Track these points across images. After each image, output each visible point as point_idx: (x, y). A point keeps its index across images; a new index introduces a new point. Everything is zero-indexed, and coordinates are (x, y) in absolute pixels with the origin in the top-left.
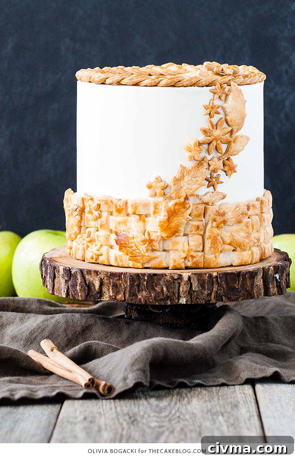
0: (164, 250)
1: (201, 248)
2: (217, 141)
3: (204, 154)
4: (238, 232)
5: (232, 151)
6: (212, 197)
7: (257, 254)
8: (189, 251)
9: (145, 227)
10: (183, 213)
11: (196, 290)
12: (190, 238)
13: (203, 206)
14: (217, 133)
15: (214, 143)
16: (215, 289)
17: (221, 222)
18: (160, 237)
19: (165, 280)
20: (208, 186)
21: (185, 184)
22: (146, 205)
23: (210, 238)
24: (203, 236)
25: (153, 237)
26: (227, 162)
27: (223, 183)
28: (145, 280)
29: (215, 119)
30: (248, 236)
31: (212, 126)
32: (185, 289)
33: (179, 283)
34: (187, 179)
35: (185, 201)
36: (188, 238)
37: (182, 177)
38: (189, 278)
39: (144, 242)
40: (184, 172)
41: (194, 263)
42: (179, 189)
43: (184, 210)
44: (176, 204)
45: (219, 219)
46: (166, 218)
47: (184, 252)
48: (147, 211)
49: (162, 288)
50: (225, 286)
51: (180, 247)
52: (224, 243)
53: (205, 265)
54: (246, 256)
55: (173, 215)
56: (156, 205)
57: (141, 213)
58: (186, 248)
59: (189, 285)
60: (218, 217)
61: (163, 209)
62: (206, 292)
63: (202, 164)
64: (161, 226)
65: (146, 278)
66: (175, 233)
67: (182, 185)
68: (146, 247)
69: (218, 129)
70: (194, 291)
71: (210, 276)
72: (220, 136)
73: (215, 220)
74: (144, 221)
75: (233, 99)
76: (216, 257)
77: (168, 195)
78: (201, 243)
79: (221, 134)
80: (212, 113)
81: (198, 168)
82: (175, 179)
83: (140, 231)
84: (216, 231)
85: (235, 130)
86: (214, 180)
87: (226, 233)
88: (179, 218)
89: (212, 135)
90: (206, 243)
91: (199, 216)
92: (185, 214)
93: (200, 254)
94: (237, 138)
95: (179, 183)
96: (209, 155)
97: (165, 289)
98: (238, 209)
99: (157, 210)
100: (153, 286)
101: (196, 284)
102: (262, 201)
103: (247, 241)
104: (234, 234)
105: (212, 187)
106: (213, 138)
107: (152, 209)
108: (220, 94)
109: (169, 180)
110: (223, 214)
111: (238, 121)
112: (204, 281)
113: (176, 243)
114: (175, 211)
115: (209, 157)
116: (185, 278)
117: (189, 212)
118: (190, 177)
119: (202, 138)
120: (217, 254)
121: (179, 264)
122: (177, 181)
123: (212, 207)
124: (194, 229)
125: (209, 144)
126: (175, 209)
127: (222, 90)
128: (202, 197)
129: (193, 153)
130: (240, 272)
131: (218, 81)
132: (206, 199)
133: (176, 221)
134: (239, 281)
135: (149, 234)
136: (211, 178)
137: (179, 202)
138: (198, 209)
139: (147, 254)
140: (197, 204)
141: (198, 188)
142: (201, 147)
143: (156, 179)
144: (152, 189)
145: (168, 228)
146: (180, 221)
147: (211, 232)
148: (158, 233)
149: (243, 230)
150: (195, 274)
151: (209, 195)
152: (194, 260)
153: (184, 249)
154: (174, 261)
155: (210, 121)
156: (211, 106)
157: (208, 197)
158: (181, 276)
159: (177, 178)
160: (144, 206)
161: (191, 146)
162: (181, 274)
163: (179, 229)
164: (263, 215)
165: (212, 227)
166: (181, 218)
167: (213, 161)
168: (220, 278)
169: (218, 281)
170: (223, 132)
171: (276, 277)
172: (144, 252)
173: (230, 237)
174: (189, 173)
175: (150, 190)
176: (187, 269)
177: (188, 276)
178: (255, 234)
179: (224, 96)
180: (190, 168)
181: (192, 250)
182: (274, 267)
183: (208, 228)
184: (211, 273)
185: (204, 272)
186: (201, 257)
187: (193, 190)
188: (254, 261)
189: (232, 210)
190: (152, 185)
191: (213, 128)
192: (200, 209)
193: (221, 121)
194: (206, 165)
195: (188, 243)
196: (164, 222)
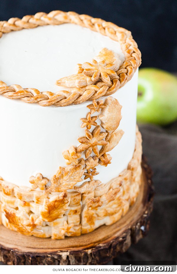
0: (47, 225)
1: (79, 223)
2: (93, 147)
3: (83, 156)
4: (111, 206)
5: (107, 150)
6: (88, 188)
7: (126, 208)
8: (68, 229)
9: (30, 208)
10: (62, 207)
11: (73, 264)
12: (69, 218)
13: (79, 197)
14: (93, 140)
15: (91, 149)
16: (90, 261)
17: (96, 207)
18: (42, 222)
19: (47, 261)
20: (85, 178)
21: (63, 182)
22: (30, 196)
23: (86, 217)
24: (81, 216)
25: (36, 222)
26: (103, 159)
27: (98, 173)
29: (91, 130)
30: (119, 206)
31: (89, 136)
33: (59, 262)
34: (65, 178)
35: (63, 199)
36: (67, 217)
37: (62, 176)
38: (68, 257)
39: (29, 225)
40: (63, 173)
41: (72, 235)
42: (59, 186)
43: (63, 204)
44: (56, 201)
46: (47, 211)
47: (64, 229)
48: (31, 199)
50: (98, 259)
51: (60, 226)
52: (98, 216)
53: (83, 233)
54: (117, 217)
55: (53, 209)
56: (39, 198)
57: (25, 201)
58: (66, 226)
59: (68, 262)
60: (93, 204)
61: (44, 204)
62: (82, 264)
63: (79, 166)
64: (43, 215)
65: (30, 258)
66: (57, 217)
67: (61, 183)
68: (31, 229)
69: (94, 137)
71: (86, 254)
73: (91, 206)
74: (29, 205)
75: (109, 112)
76: (91, 227)
77: (49, 189)
79: (97, 141)
80: (88, 126)
82: (55, 178)
83: (25, 213)
84: (92, 212)
85: (110, 133)
86: (90, 174)
87: (100, 211)
88: (59, 210)
89: (89, 143)
90: (83, 220)
91: (77, 203)
92: (64, 207)
93: (77, 228)
94: (112, 137)
95: (59, 181)
96: (86, 158)
99: (39, 202)
101: (73, 260)
102: (133, 168)
104: (107, 209)
105: (88, 179)
106: (90, 145)
107: (35, 201)
108: (97, 109)
109: (51, 177)
110: (98, 201)
111: (113, 126)
112: (80, 257)
113: (55, 224)
114: (55, 206)
116: (64, 255)
117: (68, 204)
118: (68, 177)
119: (81, 146)
120: (92, 225)
121: (60, 237)
122: (57, 179)
123: (88, 195)
124: (72, 213)
125: (87, 149)
126: (54, 205)
127: (99, 106)
128: (80, 189)
129: (71, 161)
130: (111, 245)
131: (96, 96)
132: (82, 190)
133: (56, 213)
134: (110, 251)
135: (33, 220)
136: (87, 172)
137: (58, 199)
138: (75, 200)
139: (32, 232)
140: (74, 196)
141: (76, 183)
142: (78, 154)
143: (38, 178)
144: (35, 184)
145: (50, 216)
146: (60, 212)
147: (88, 213)
148: (41, 217)
149: (115, 203)
150: (72, 254)
151: (85, 186)
152: (72, 233)
153: (63, 227)
154: (56, 235)
155: (87, 133)
156: (88, 120)
157: (84, 188)
158: (60, 256)
159: (57, 177)
160: (28, 197)
161: (69, 155)
162: (61, 254)
163: (59, 217)
164: (133, 177)
165: (88, 210)
166: (60, 210)
167: (89, 162)
168: (94, 255)
169: (92, 257)
170: (98, 139)
171: (142, 230)
172: (30, 231)
173: (104, 213)
174: (67, 174)
175: (33, 185)
176: (66, 237)
177: (66, 256)
178: (126, 197)
179: (100, 109)
180: (69, 170)
181: (70, 228)
182: (141, 222)
183: (85, 209)
184: (86, 251)
185: (80, 249)
186: (79, 230)
187: (72, 185)
188: (124, 214)
189: (106, 192)
190: (34, 182)
191: (90, 138)
192: (78, 200)
193: (98, 130)
194: (83, 166)
195: (67, 222)
196: (45, 213)
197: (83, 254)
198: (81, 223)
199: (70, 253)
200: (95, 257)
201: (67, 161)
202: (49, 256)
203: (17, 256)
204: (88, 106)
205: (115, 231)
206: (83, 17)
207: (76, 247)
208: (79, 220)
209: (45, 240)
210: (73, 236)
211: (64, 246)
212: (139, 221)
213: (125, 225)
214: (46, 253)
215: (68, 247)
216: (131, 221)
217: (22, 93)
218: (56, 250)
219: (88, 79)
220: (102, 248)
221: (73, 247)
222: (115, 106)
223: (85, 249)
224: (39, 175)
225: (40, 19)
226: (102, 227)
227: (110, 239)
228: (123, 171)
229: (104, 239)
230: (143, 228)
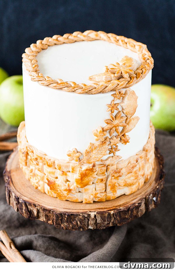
0: (80, 192)
2: (116, 127)
3: (108, 135)
4: (129, 178)
5: (126, 131)
6: (112, 161)
7: (142, 183)
8: (96, 194)
9: (67, 177)
10: (91, 175)
11: (99, 222)
12: (97, 186)
13: (105, 168)
14: (116, 122)
15: (114, 129)
16: (112, 221)
17: (118, 177)
18: (76, 188)
19: (79, 218)
20: (110, 153)
21: (93, 155)
22: (67, 167)
23: (110, 185)
24: (106, 184)
25: (71, 188)
26: (123, 138)
27: (120, 150)
28: (66, 217)
29: (114, 114)
30: (136, 178)
31: (113, 118)
32: (92, 223)
33: (88, 220)
34: (94, 152)
35: (93, 168)
36: (95, 185)
37: (92, 150)
38: (95, 216)
39: (66, 190)
40: (93, 147)
41: (99, 200)
42: (89, 158)
43: (92, 173)
44: (87, 170)
45: (116, 175)
46: (80, 178)
47: (92, 195)
48: (68, 170)
49: (77, 222)
50: (119, 219)
51: (90, 191)
52: (119, 185)
53: (107, 199)
54: (134, 188)
55: (84, 177)
56: (74, 168)
57: (64, 171)
58: (94, 192)
59: (95, 220)
60: (115, 174)
61: (78, 172)
62: (106, 223)
63: (105, 143)
64: (77, 181)
65: (66, 216)
66: (87, 184)
67: (91, 156)
68: (67, 194)
69: (116, 119)
70: (98, 223)
71: (109, 214)
72: (118, 124)
73: (113, 176)
74: (66, 175)
75: (128, 100)
76: (114, 194)
77: (82, 161)
78: (104, 189)
79: (119, 123)
80: (112, 110)
81: (102, 145)
82: (86, 152)
83: (63, 181)
84: (114, 181)
85: (129, 118)
86: (114, 150)
87: (121, 181)
88: (89, 178)
89: (113, 124)
90: (107, 188)
91: (103, 173)
92: (93, 175)
93: (103, 194)
94: (130, 121)
95: (89, 154)
96: (110, 136)
97: (79, 223)
98: (130, 164)
99: (74, 171)
100: (71, 221)
101: (100, 219)
102: (147, 150)
103: (135, 181)
104: (126, 180)
105: (112, 154)
106: (113, 126)
107: (71, 170)
108: (119, 98)
109: (83, 151)
110: (119, 172)
111: (131, 112)
112: (105, 217)
113: (86, 190)
114: (86, 174)
116: (92, 214)
117: (96, 173)
118: (96, 151)
120: (114, 193)
121: (89, 202)
122: (88, 153)
123: (112, 167)
124: (99, 181)
125: (111, 129)
126: (86, 173)
127: (120, 95)
128: (105, 162)
129: (99, 138)
130: (129, 208)
131: (118, 88)
132: (107, 163)
133: (87, 180)
134: (128, 213)
135: (69, 186)
136: (111, 149)
137: (89, 168)
138: (102, 170)
139: (68, 196)
140: (101, 167)
141: (102, 157)
142: (105, 133)
143: (73, 152)
144: (71, 157)
145: (82, 183)
146: (90, 179)
147: (111, 182)
148: (75, 184)
149: (133, 176)
150: (99, 214)
151: (109, 159)
152: (99, 198)
153: (92, 193)
154: (86, 200)
155: (111, 116)
156: (112, 106)
157: (109, 161)
158: (89, 215)
159: (88, 151)
160: (65, 167)
161: (97, 133)
162: (90, 213)
163: (89, 183)
164: (147, 158)
165: (112, 179)
166: (90, 177)
167: (113, 139)
168: (116, 215)
169: (114, 217)
170: (120, 121)
171: (154, 200)
172: (66, 195)
173: (124, 182)
174: (96, 148)
175: (69, 157)
176: (94, 202)
177: (94, 215)
178: (141, 173)
179: (122, 98)
180: (97, 145)
181: (98, 193)
182: (153, 194)
183: (109, 179)
184: (110, 211)
185: (105, 210)
186: (104, 196)
187: (99, 158)
188: (140, 188)
189: (126, 166)
190: (71, 155)
191: (113, 120)
192: (104, 170)
193: (120, 114)
194: (108, 143)
195: (95, 189)
196: (78, 180)
197: (107, 214)
198: (105, 191)
199: (97, 213)
200: (116, 217)
201: (96, 137)
202: (81, 214)
203: (56, 214)
204: (112, 95)
205: (132, 199)
206: (110, 35)
207: (102, 209)
208: (104, 187)
209: (78, 204)
210: (99, 201)
211: (93, 208)
212: (152, 193)
213: (141, 195)
214: (78, 212)
215: (95, 209)
216: (146, 193)
217: (63, 84)
218: (86, 211)
219: (112, 75)
220: (122, 210)
221: (100, 209)
222: (132, 96)
223: (109, 211)
224: (74, 149)
225: (77, 36)
226: (123, 196)
227: (128, 204)
228: (139, 152)
229: (124, 204)
230: (154, 199)
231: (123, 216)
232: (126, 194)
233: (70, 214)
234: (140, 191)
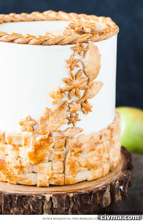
0: (33, 172)
1: (62, 171)
2: (76, 89)
3: (66, 98)
4: (92, 157)
5: (88, 95)
6: (72, 133)
7: (106, 169)
8: (52, 174)
9: (18, 154)
10: (47, 147)
11: (56, 207)
12: (53, 163)
13: (63, 141)
14: (76, 82)
15: (74, 91)
16: (71, 206)
17: (78, 152)
18: (29, 164)
19: (32, 201)
20: (69, 123)
21: (49, 123)
22: (19, 138)
23: (69, 163)
24: (64, 162)
25: (24, 164)
26: (84, 104)
27: (81, 120)
29: (74, 72)
30: (100, 159)
31: (72, 77)
32: (47, 207)
33: (43, 203)
34: (51, 119)
35: (48, 138)
36: (52, 163)
37: (48, 117)
38: (51, 199)
39: (17, 167)
40: (49, 114)
41: (56, 182)
42: (45, 127)
43: (48, 144)
44: (42, 140)
45: (77, 150)
46: (34, 150)
47: (48, 175)
48: (20, 142)
49: (29, 206)
50: (79, 204)
51: (45, 171)
52: (80, 166)
53: (66, 183)
54: (97, 173)
55: (39, 149)
56: (26, 139)
57: (15, 144)
58: (50, 172)
59: (51, 204)
60: (76, 149)
61: (31, 143)
62: (64, 209)
63: (63, 107)
64: (30, 156)
65: (16, 198)
66: (41, 161)
67: (47, 124)
68: (18, 172)
69: (77, 79)
70: (55, 209)
71: (68, 197)
72: (78, 84)
73: (73, 151)
74: (18, 150)
75: (90, 55)
76: (74, 177)
77: (36, 131)
78: (62, 168)
79: (79, 83)
80: (72, 67)
81: (60, 110)
82: (41, 119)
83: (14, 157)
84: (74, 158)
85: (91, 79)
86: (73, 119)
87: (82, 159)
88: (44, 151)
89: (73, 85)
90: (66, 167)
91: (61, 147)
92: (49, 147)
93: (61, 176)
94: (93, 84)
95: (45, 122)
96: (69, 100)
97: (31, 207)
98: (92, 139)
99: (27, 143)
100: (22, 205)
101: (56, 203)
102: (112, 129)
103: (99, 163)
104: (88, 159)
105: (72, 124)
107: (23, 142)
108: (79, 51)
109: (37, 118)
110: (80, 146)
111: (94, 72)
112: (63, 200)
113: (41, 168)
114: (40, 145)
115: (69, 102)
116: (48, 197)
117: (52, 145)
118: (53, 118)
119: (64, 86)
120: (74, 175)
121: (44, 184)
122: (43, 120)
123: (71, 140)
124: (56, 157)
125: (70, 91)
126: (40, 143)
127: (81, 48)
128: (63, 132)
129: (56, 100)
130: (92, 192)
131: (78, 40)
132: (66, 134)
133: (42, 153)
134: (91, 198)
135: (20, 162)
136: (70, 117)
137: (44, 138)
138: (59, 143)
139: (19, 176)
140: (59, 139)
141: (60, 126)
142: (63, 94)
143: (27, 118)
144: (24, 126)
145: (36, 158)
146: (45, 153)
147: (70, 159)
148: (28, 161)
149: (96, 155)
150: (55, 196)
151: (69, 130)
152: (56, 180)
153: (48, 172)
154: (41, 182)
155: (71, 73)
156: (72, 61)
157: (68, 132)
158: (44, 197)
159: (43, 118)
160: (17, 139)
161: (54, 93)
162: (44, 195)
163: (44, 158)
164: (113, 139)
165: (71, 155)
166: (46, 150)
167: (72, 104)
168: (75, 198)
169: (74, 201)
170: (81, 81)
171: (120, 189)
172: (16, 174)
173: (85, 162)
174: (53, 114)
175: (22, 127)
176: (51, 186)
177: (50, 197)
178: (105, 156)
179: (83, 52)
180: (54, 111)
181: (54, 173)
182: (120, 181)
183: (68, 156)
184: (69, 194)
185: (63, 193)
186: (62, 178)
187: (56, 127)
188: (104, 175)
189: (87, 141)
190: (23, 123)
191: (73, 79)
192: (61, 143)
193: (80, 72)
194: (67, 108)
196: (32, 153)
197: (65, 197)
198: (64, 172)
199: (53, 195)
200: (76, 201)
201: (53, 100)
202: (33, 196)
203: (5, 196)
204: (71, 48)
205: (95, 184)
207: (59, 191)
208: (62, 166)
210: (56, 184)
211: (48, 191)
212: (118, 180)
213: (106, 181)
214: (31, 194)
215: (51, 192)
216: (111, 180)
218: (40, 193)
219: (72, 30)
220: (83, 193)
221: (56, 191)
222: (95, 51)
223: (67, 193)
224: (28, 116)
227: (90, 189)
228: (103, 129)
229: (85, 188)
230: (121, 187)
231: (84, 202)
232: (88, 180)
233: (21, 195)
234: (104, 178)
